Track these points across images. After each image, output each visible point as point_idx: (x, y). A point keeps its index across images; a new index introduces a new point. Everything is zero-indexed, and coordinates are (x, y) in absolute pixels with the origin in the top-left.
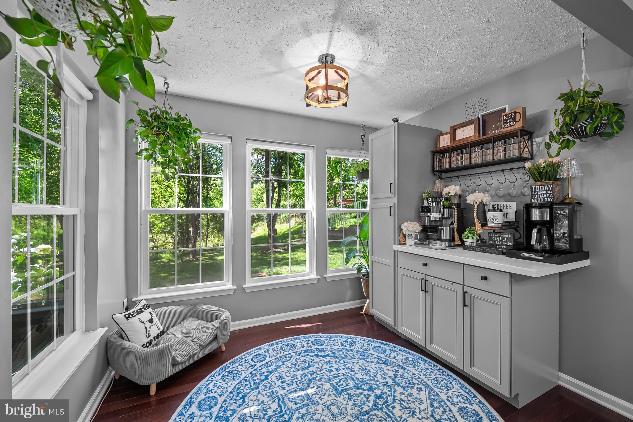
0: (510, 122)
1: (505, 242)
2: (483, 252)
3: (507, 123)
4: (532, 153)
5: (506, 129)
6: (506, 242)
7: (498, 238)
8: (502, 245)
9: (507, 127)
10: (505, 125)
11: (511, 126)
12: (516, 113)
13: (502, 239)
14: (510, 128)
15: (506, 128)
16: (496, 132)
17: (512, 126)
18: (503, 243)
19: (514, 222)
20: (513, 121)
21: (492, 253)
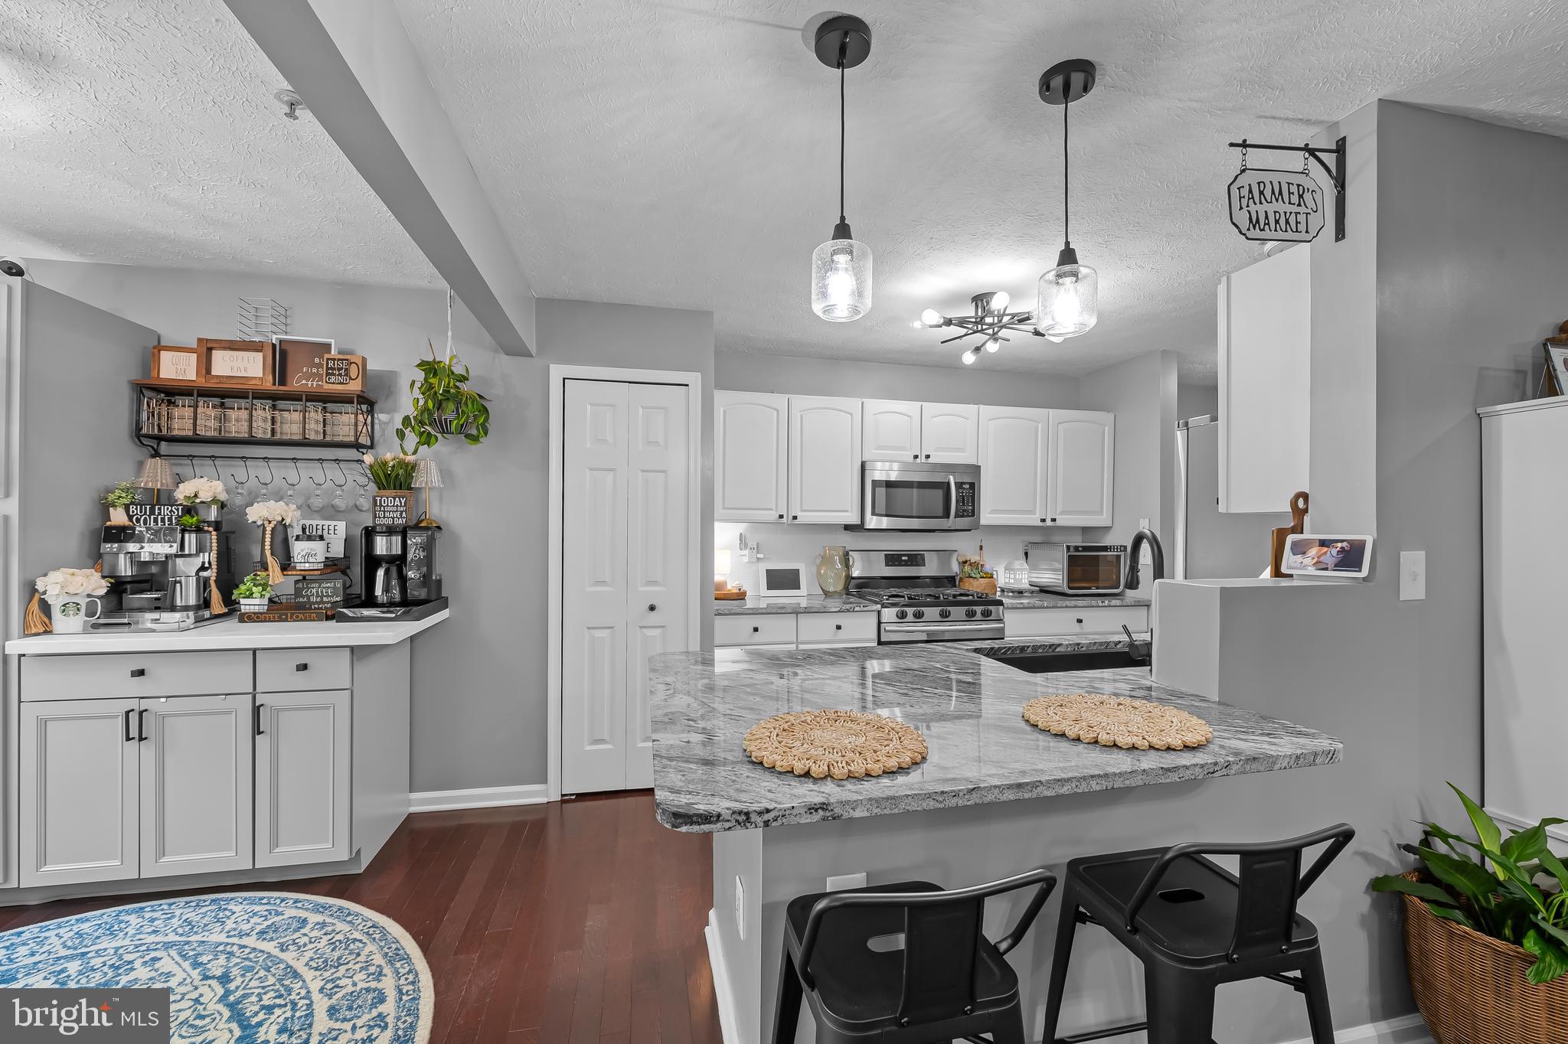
0: (340, 375)
1: (328, 596)
2: (286, 620)
3: (334, 375)
4: (372, 438)
5: (331, 386)
6: (331, 596)
7: (314, 591)
8: (322, 602)
9: (334, 383)
10: (329, 378)
11: (341, 383)
12: (351, 363)
13: (322, 592)
14: (340, 387)
15: (331, 383)
16: (310, 383)
17: (343, 383)
18: (325, 599)
19: (341, 558)
20: (346, 375)
21: (305, 620)
